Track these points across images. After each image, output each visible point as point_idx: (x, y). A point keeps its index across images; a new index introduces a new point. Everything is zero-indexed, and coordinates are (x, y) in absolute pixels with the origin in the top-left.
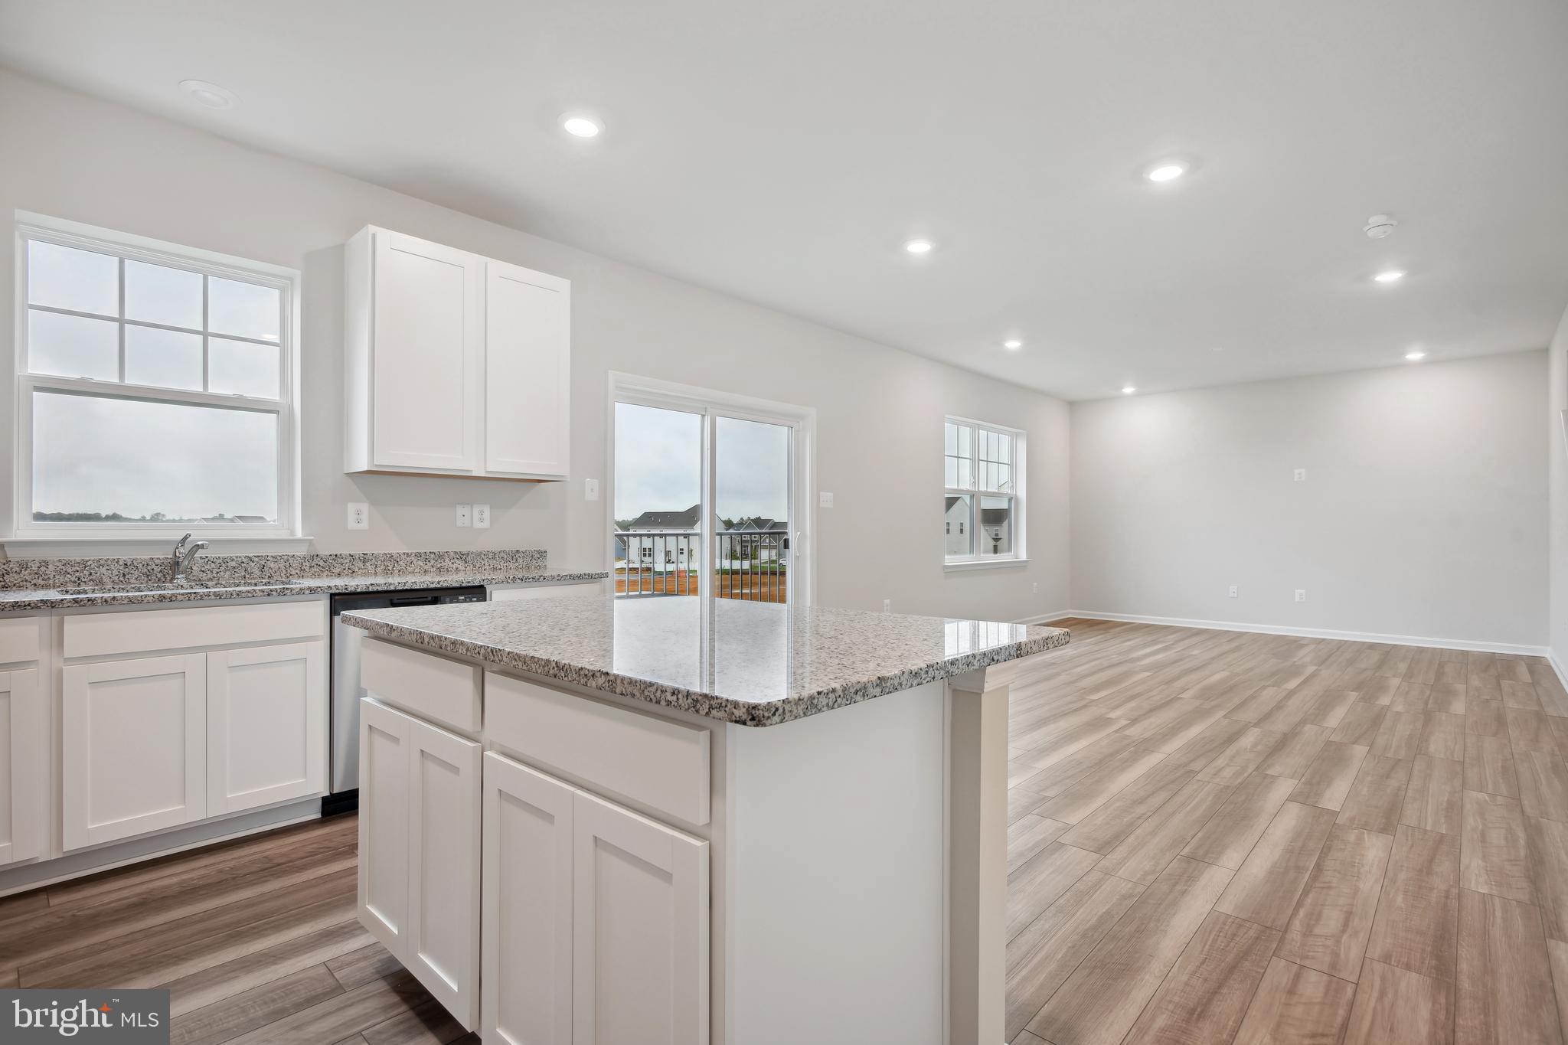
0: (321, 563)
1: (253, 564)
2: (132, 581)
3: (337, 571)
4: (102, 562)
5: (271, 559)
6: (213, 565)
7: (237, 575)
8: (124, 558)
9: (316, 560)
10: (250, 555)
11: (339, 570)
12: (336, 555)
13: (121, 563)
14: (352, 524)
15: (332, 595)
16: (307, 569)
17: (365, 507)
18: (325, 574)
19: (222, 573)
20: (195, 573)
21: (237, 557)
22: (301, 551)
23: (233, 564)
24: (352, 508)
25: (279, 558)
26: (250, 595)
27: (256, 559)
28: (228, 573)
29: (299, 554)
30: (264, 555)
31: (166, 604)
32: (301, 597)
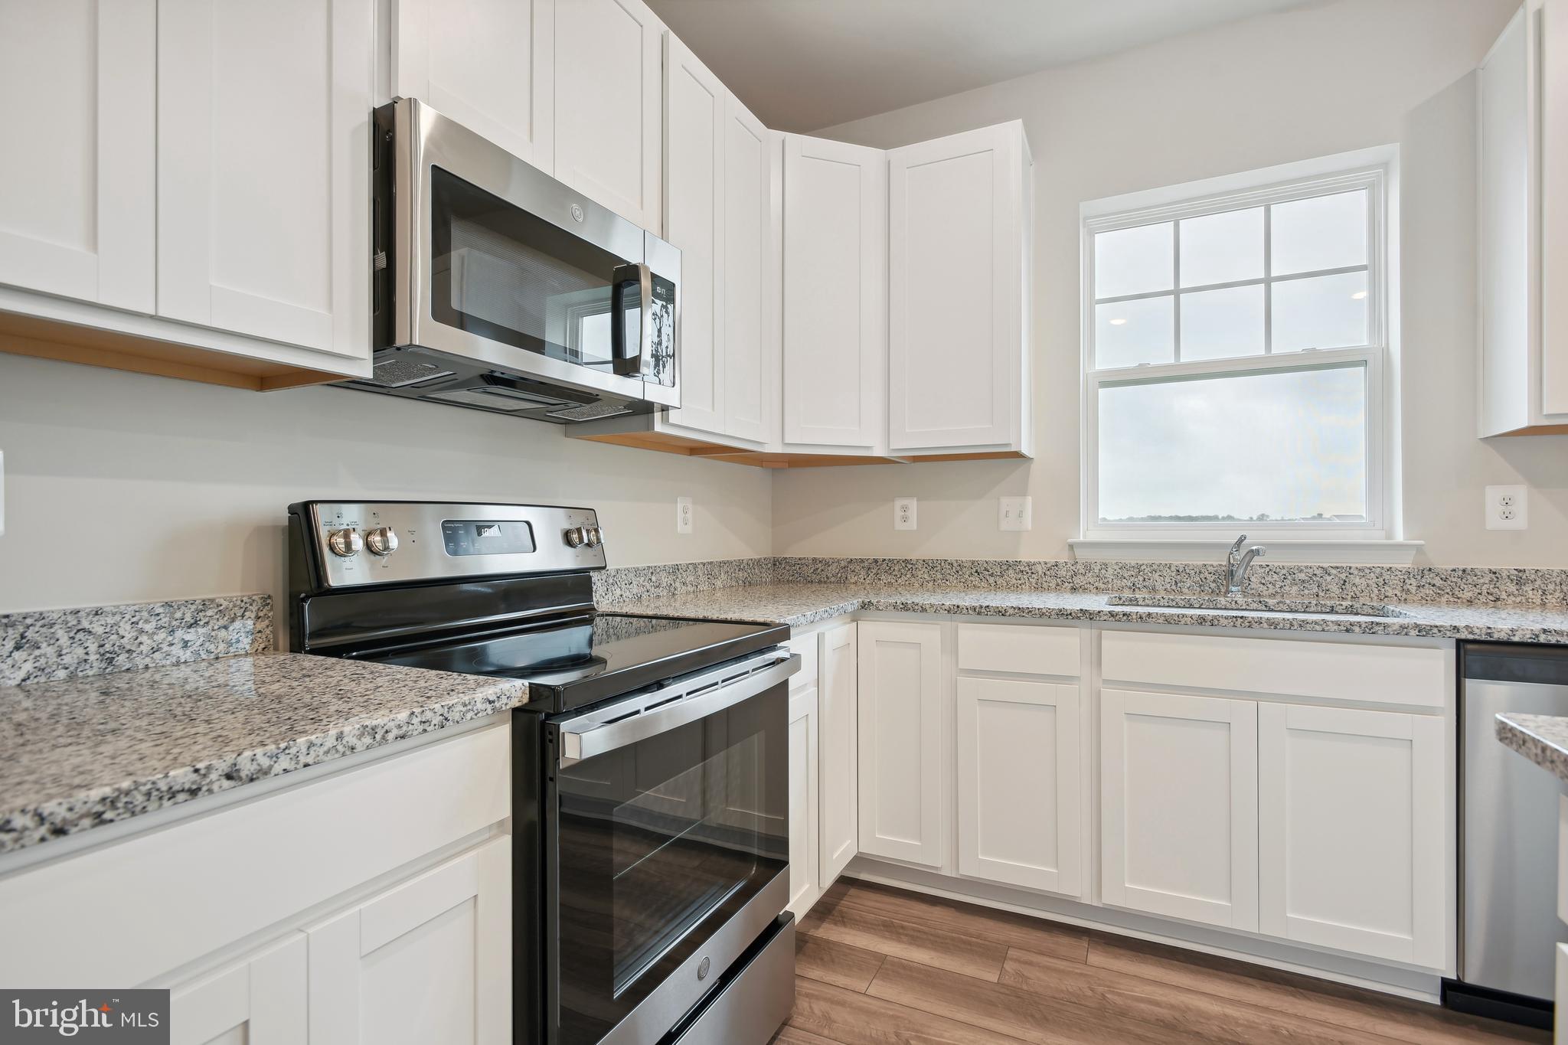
0: (1438, 582)
1: (1329, 578)
2: (1185, 590)
3: (1467, 595)
4: (1155, 567)
5: (1356, 572)
6: (1275, 576)
7: (1306, 592)
8: (1175, 563)
9: (1428, 577)
10: (1325, 565)
11: (1470, 594)
12: (1464, 571)
13: (1173, 569)
14: (1494, 520)
15: (1460, 644)
16: (1413, 589)
17: (1521, 492)
18: (1444, 599)
19: (1287, 588)
20: (1253, 586)
21: (1306, 567)
22: (1405, 562)
23: (1302, 576)
24: (1493, 495)
25: (1367, 571)
26: (1318, 628)
27: (1334, 571)
28: (1295, 588)
29: (1399, 566)
30: (1344, 565)
31: (1207, 628)
32: (1402, 639)
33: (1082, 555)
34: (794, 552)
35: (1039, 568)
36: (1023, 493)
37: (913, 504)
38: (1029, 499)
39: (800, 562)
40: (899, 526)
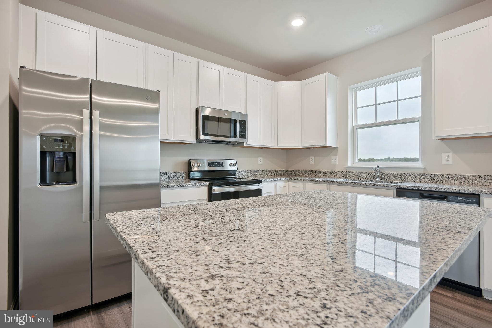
0: (428, 177)
1: (402, 176)
2: (370, 178)
3: (436, 181)
4: (363, 173)
5: (409, 175)
6: (390, 175)
7: (397, 179)
8: (368, 172)
9: (426, 176)
10: (401, 173)
12: (435, 175)
13: (367, 173)
14: (444, 162)
15: (397, 188)
16: (422, 179)
17: (451, 154)
18: (430, 182)
19: (393, 178)
20: (385, 178)
21: (397, 173)
22: (421, 172)
23: (396, 175)
24: (444, 155)
25: (411, 174)
27: (403, 174)
28: (394, 178)
29: (419, 173)
30: (406, 173)
33: (349, 170)
34: (290, 169)
35: (338, 173)
36: (336, 155)
37: (314, 158)
38: (337, 157)
39: (291, 171)
40: (311, 163)
